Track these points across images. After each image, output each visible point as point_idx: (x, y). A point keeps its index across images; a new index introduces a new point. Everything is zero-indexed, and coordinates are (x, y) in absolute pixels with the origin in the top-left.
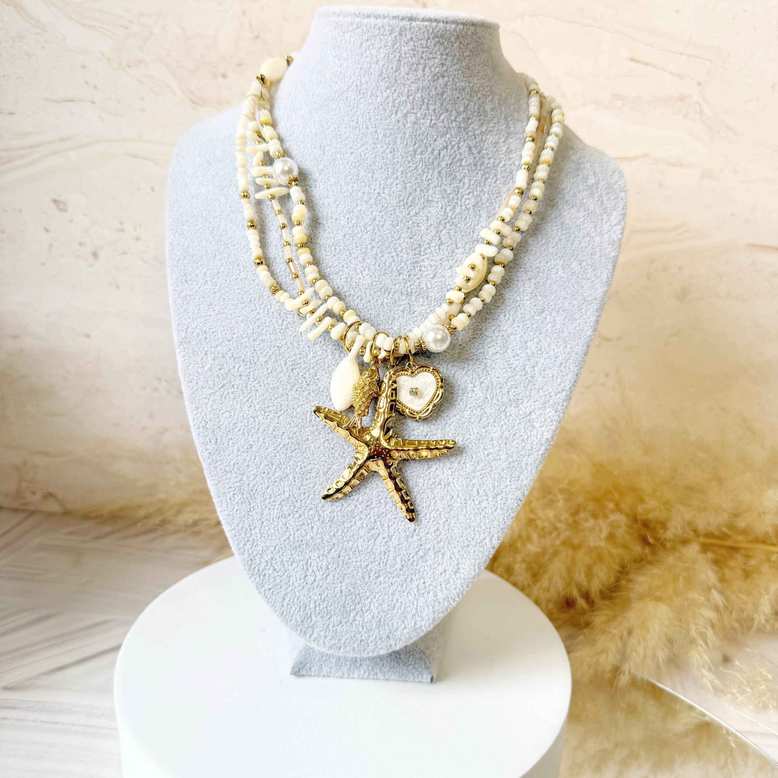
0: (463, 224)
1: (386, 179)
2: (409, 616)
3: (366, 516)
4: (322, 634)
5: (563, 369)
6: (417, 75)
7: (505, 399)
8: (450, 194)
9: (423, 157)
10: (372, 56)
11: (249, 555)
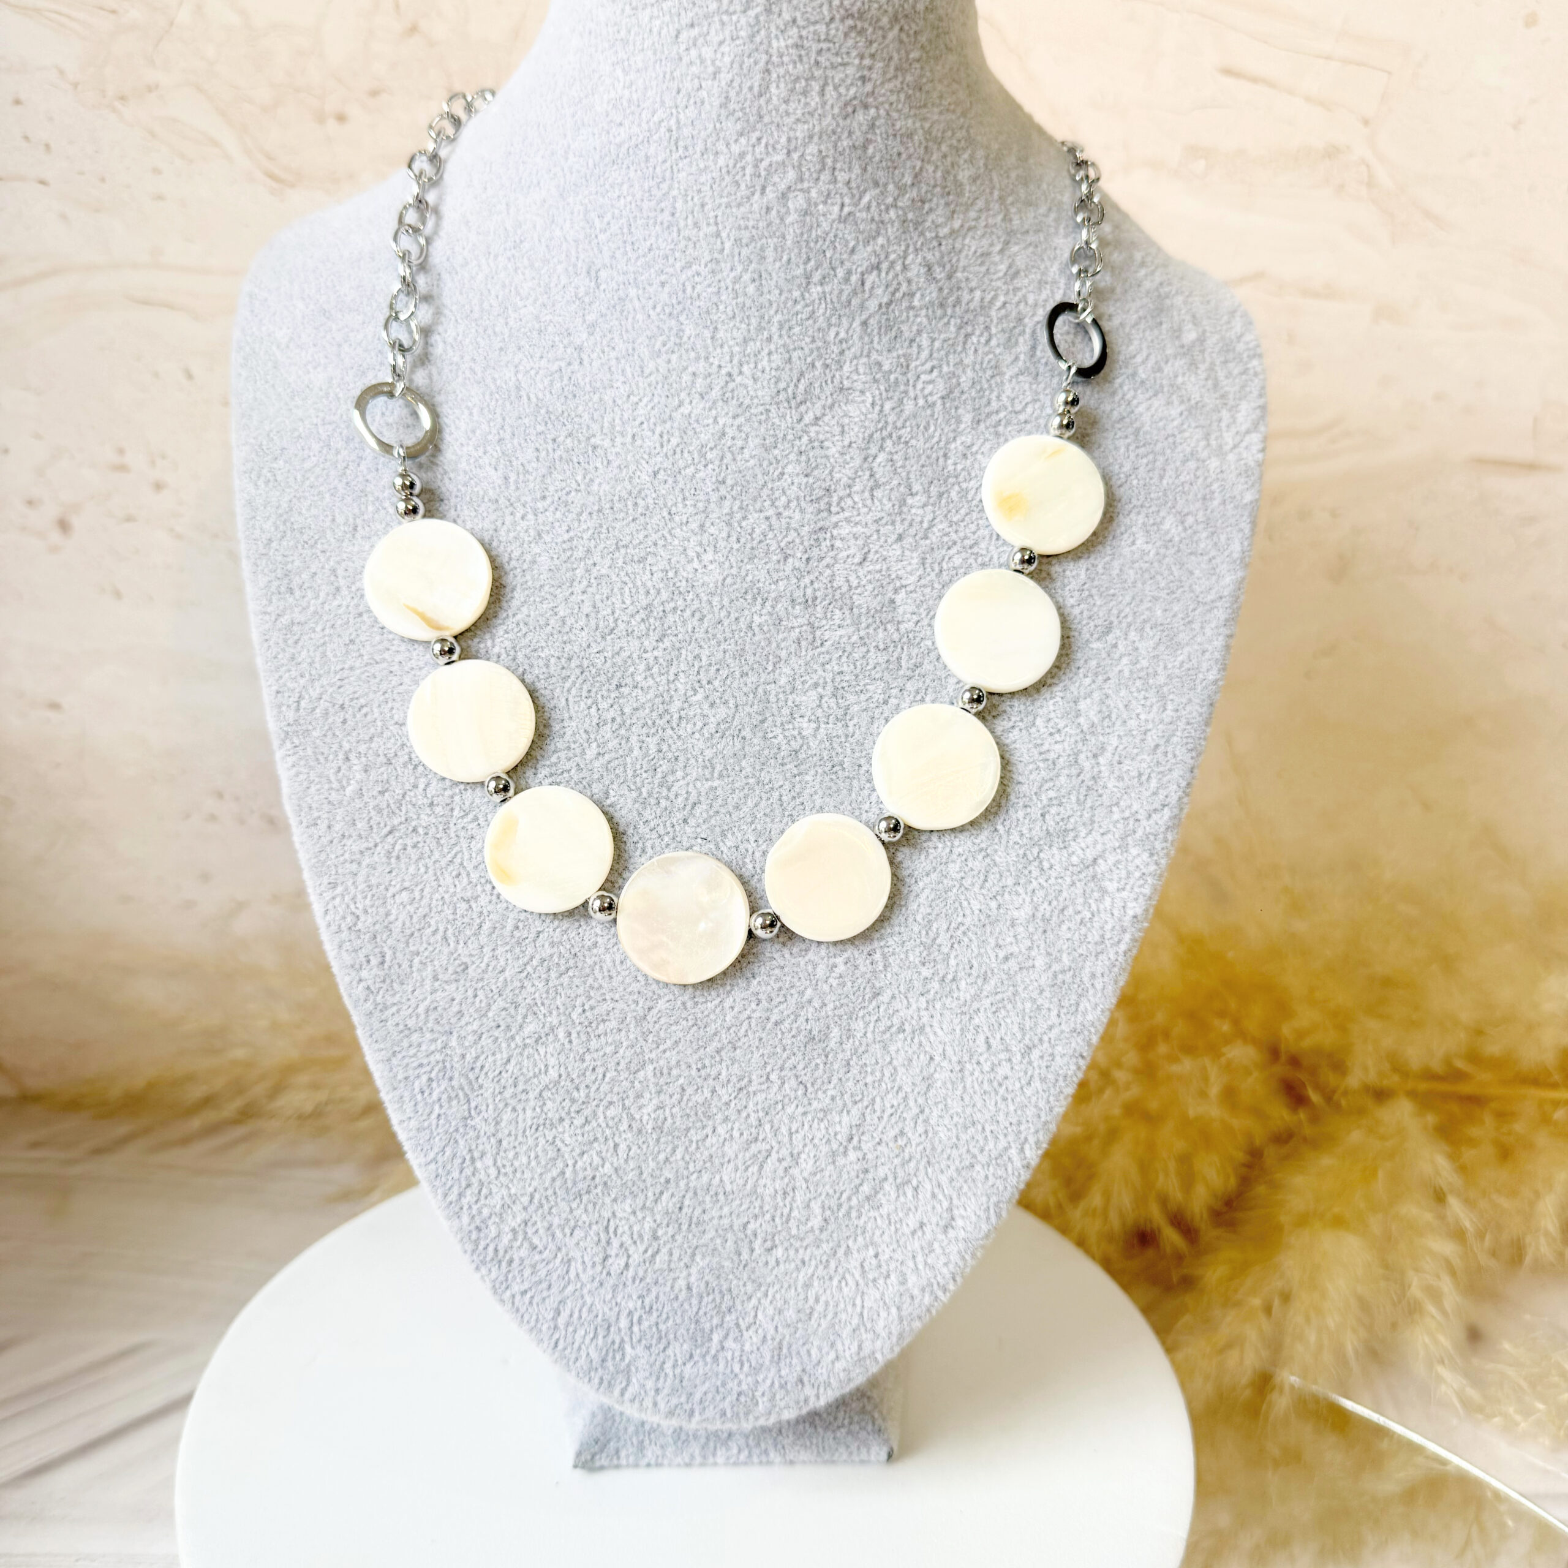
0: (922, 440)
1: (745, 341)
2: (846, 1333)
3: (739, 1112)
4: (650, 1384)
5: (1161, 759)
6: (807, 104)
7: (1037, 832)
8: (890, 372)
9: (827, 289)
10: (702, 61)
11: (473, 1217)
